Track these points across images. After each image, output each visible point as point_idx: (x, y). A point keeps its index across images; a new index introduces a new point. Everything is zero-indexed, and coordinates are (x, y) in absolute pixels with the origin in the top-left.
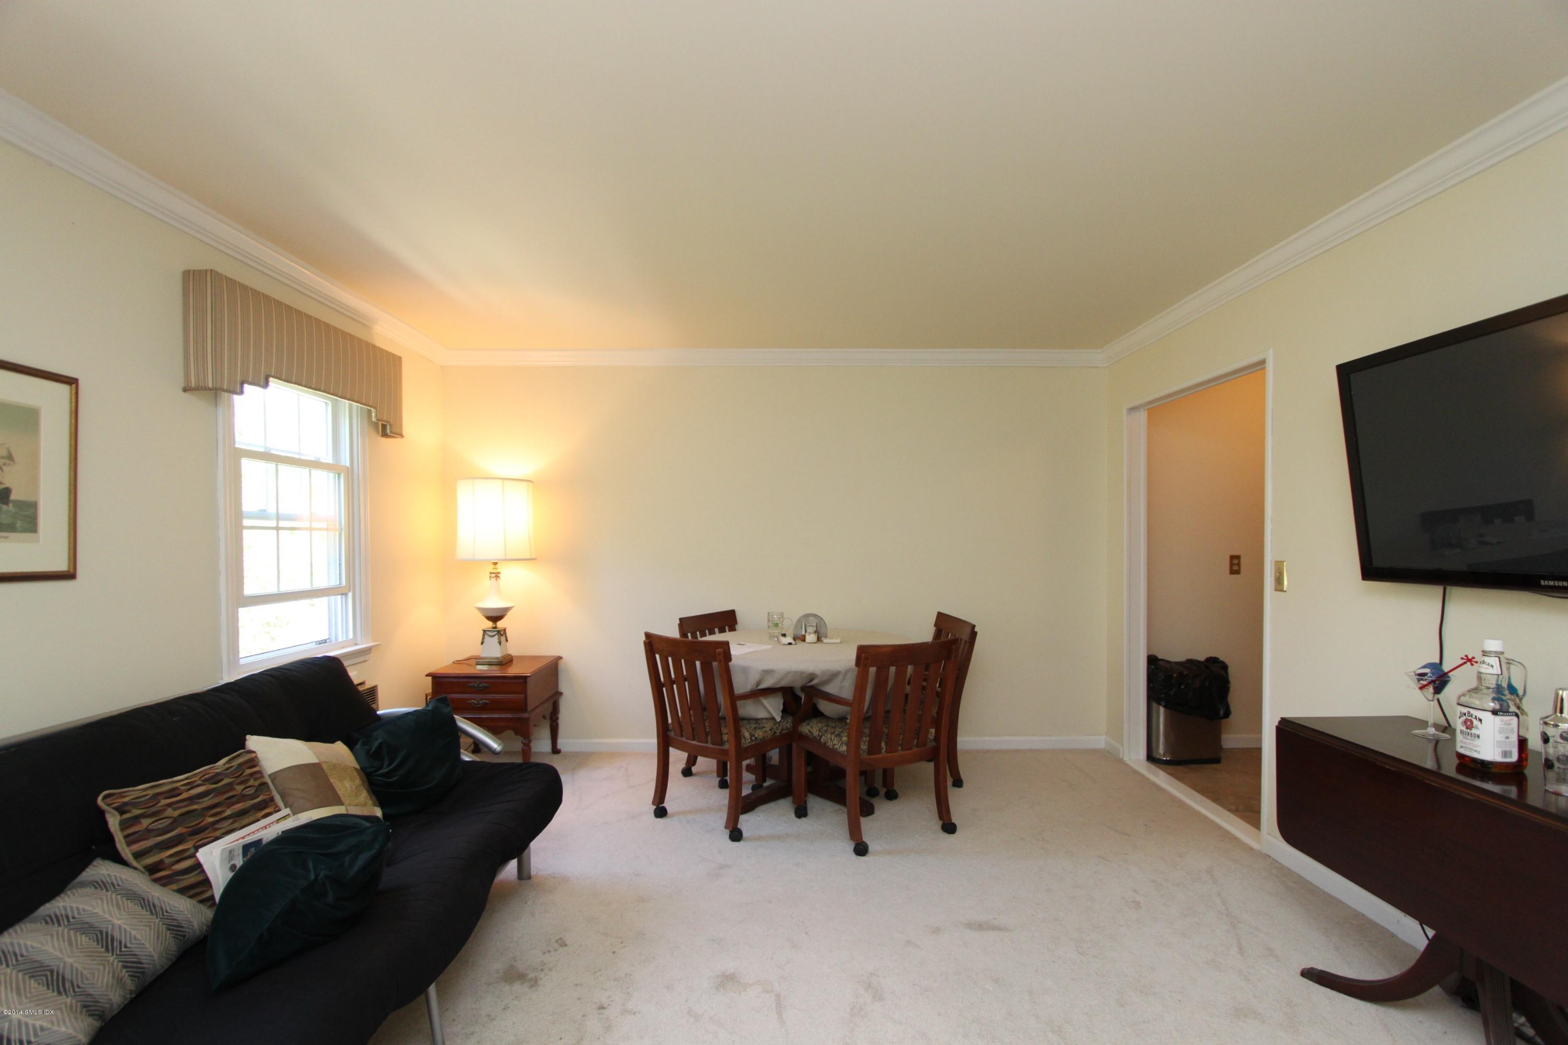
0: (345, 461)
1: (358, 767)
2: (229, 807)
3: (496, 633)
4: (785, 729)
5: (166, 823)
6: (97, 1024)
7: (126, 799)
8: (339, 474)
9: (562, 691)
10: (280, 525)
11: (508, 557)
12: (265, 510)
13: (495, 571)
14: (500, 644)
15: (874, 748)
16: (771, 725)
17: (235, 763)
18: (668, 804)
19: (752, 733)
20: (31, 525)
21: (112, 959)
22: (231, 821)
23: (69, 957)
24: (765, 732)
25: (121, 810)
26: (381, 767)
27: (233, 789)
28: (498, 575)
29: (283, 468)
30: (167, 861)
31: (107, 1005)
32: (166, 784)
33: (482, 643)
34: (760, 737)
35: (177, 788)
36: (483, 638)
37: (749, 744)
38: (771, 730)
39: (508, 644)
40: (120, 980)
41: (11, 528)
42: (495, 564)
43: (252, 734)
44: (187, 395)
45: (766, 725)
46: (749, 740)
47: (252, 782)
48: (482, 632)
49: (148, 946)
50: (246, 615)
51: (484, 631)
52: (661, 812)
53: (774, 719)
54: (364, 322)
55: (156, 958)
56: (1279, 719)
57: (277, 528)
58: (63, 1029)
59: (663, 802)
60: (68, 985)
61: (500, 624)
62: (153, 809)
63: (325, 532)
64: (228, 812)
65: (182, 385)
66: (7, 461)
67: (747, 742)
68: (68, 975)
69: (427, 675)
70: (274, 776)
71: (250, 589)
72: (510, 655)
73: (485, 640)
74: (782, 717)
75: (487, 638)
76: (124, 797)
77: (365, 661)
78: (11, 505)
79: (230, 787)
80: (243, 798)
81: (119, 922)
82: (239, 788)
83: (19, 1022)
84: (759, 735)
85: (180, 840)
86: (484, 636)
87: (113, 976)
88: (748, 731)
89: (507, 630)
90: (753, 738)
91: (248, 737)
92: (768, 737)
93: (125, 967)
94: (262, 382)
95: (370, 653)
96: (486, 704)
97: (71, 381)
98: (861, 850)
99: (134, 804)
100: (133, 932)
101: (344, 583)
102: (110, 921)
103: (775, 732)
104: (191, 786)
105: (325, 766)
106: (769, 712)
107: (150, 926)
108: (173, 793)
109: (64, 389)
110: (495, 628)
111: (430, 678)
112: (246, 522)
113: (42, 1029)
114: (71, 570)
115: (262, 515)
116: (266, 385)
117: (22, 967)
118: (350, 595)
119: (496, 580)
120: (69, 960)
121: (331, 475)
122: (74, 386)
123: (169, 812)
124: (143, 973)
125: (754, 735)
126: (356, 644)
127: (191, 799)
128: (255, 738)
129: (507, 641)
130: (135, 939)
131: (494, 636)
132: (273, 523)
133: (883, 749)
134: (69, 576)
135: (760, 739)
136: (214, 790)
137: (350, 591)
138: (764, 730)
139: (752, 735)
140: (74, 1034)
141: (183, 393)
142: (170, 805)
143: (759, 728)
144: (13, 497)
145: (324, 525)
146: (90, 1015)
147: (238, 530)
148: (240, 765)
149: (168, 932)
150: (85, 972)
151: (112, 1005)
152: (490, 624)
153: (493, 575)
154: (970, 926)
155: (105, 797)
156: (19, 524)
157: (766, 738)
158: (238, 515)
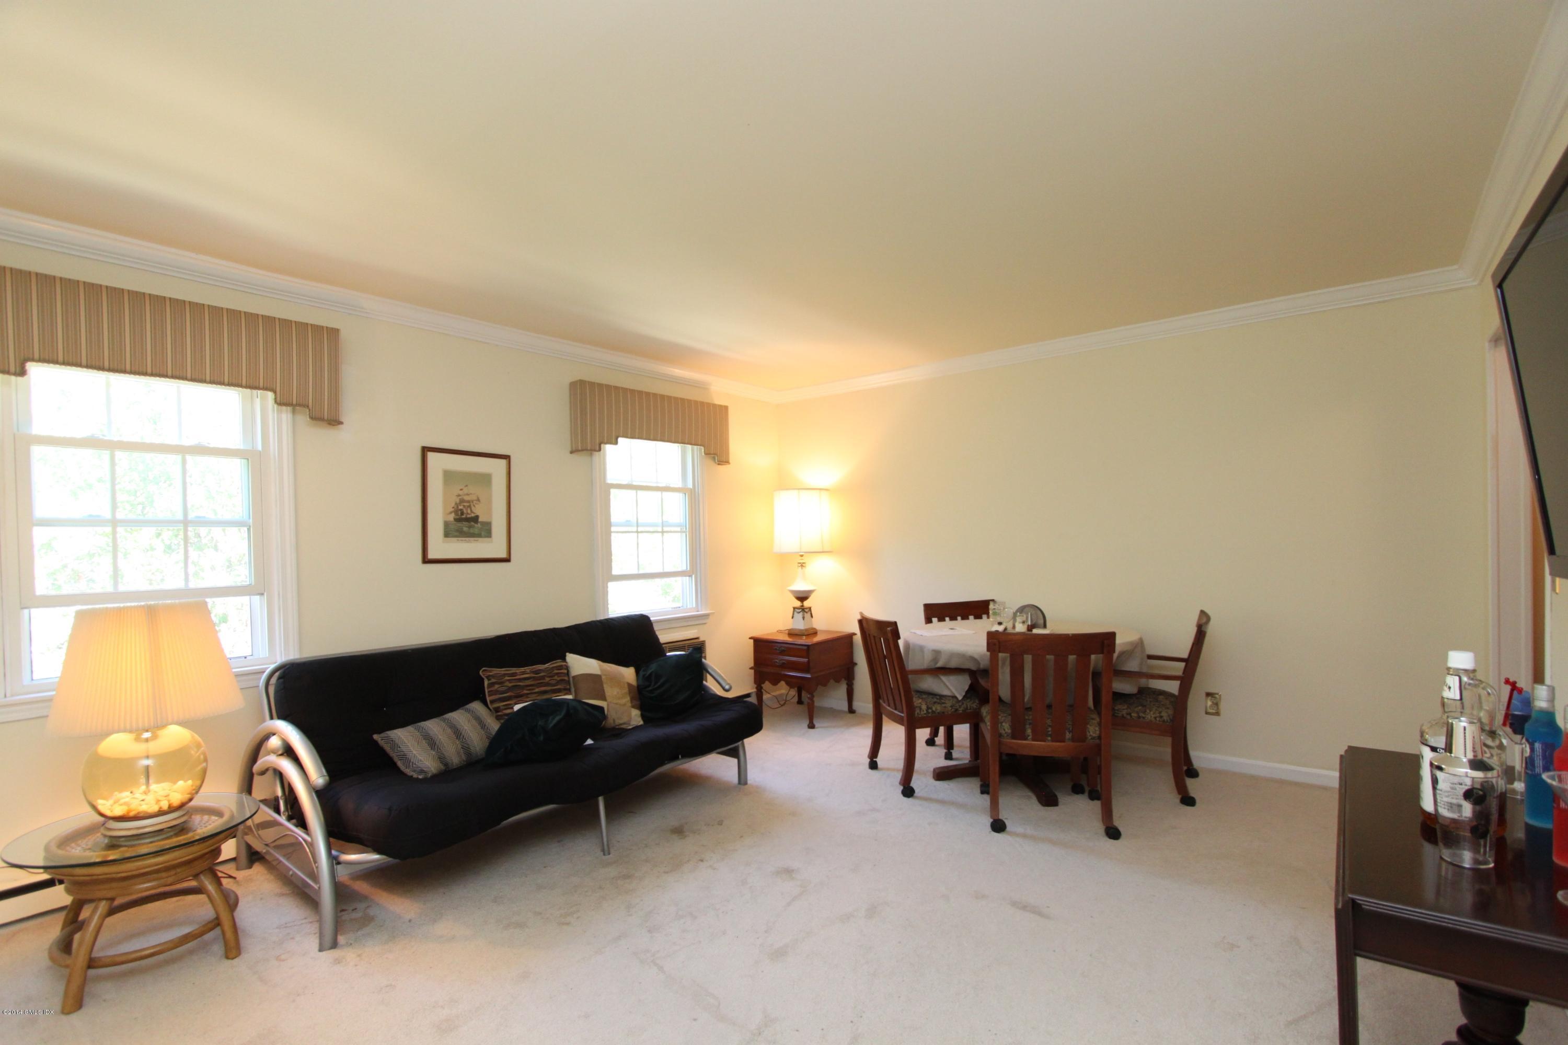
0: (690, 485)
1: (634, 683)
2: (538, 688)
3: (801, 610)
4: (970, 709)
5: (504, 688)
6: (443, 767)
7: (491, 674)
8: (685, 494)
9: (856, 662)
10: (639, 530)
11: (824, 550)
12: (630, 521)
13: (801, 561)
14: (804, 619)
15: (1017, 733)
16: (954, 702)
17: (551, 666)
18: (880, 760)
19: (930, 706)
20: (488, 534)
21: (458, 743)
22: (536, 695)
23: (441, 735)
24: (945, 707)
25: (488, 678)
26: (649, 686)
27: (544, 679)
28: (804, 565)
29: (640, 493)
30: (502, 708)
31: (450, 762)
32: (513, 670)
33: (793, 617)
34: (938, 711)
35: (516, 673)
36: (793, 614)
37: (925, 715)
38: (951, 706)
39: (813, 619)
40: (458, 753)
41: (479, 536)
42: (802, 556)
43: (570, 653)
44: (573, 455)
45: (947, 702)
46: (925, 712)
47: (556, 677)
48: (792, 609)
49: (475, 742)
50: (612, 586)
51: (794, 608)
52: (873, 765)
53: (956, 697)
54: (702, 387)
55: (478, 749)
56: (1346, 748)
57: (637, 532)
58: (427, 763)
59: (876, 757)
60: (436, 747)
61: (807, 604)
62: (501, 681)
63: (680, 534)
64: (537, 690)
65: (570, 449)
66: (478, 502)
67: (922, 713)
68: (437, 743)
69: (750, 638)
70: (574, 677)
71: (615, 571)
72: (815, 629)
73: (794, 615)
74: (965, 697)
75: (796, 614)
76: (491, 672)
77: (705, 624)
78: (479, 524)
79: (543, 678)
80: (547, 684)
81: (466, 728)
82: (547, 679)
83: (415, 755)
84: (936, 709)
85: (509, 698)
86: (794, 612)
87: (456, 751)
88: (926, 704)
89: (812, 609)
90: (930, 711)
91: (567, 654)
92: (948, 712)
93: (463, 748)
94: (614, 441)
95: (707, 618)
96: (784, 663)
97: (507, 457)
98: (998, 826)
99: (493, 676)
100: (471, 734)
101: (688, 569)
102: (463, 726)
103: (957, 710)
104: (524, 673)
105: (603, 677)
106: (951, 691)
107: (479, 734)
108: (514, 674)
109: (503, 462)
110: (803, 606)
111: (752, 641)
112: (613, 529)
113: (421, 761)
114: (508, 557)
115: (628, 523)
116: (616, 443)
117: (422, 734)
118: (693, 576)
119: (802, 568)
120: (440, 737)
121: (681, 494)
122: (508, 459)
123: (508, 684)
124: (470, 754)
125: (931, 708)
126: (698, 611)
127: (520, 680)
128: (571, 655)
129: (812, 617)
130: (471, 737)
131: (800, 612)
132: (634, 529)
133: (1029, 736)
134: (507, 560)
135: (938, 713)
136: (534, 677)
137: (693, 574)
138: (943, 705)
139: (928, 708)
140: (430, 767)
141: (570, 455)
142: (509, 680)
143: (939, 703)
144: (480, 520)
145: (678, 529)
146: (441, 763)
147: (608, 534)
148: (553, 667)
149: (487, 739)
150: (445, 744)
151: (453, 763)
152: (798, 604)
153: (800, 565)
154: (1014, 904)
155: (484, 671)
156: (483, 533)
157: (946, 713)
158: (608, 524)
